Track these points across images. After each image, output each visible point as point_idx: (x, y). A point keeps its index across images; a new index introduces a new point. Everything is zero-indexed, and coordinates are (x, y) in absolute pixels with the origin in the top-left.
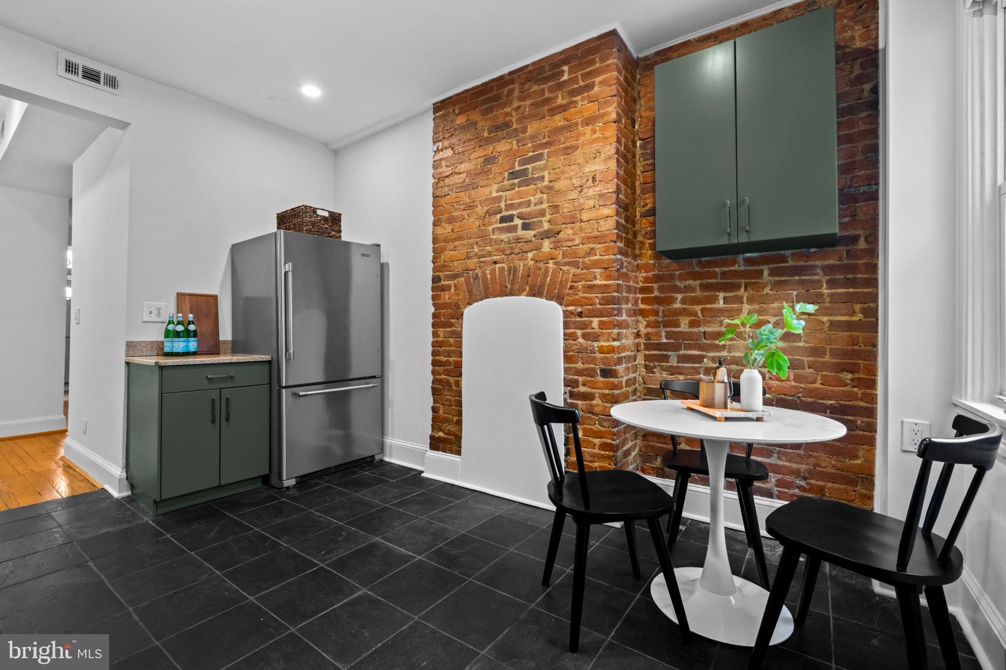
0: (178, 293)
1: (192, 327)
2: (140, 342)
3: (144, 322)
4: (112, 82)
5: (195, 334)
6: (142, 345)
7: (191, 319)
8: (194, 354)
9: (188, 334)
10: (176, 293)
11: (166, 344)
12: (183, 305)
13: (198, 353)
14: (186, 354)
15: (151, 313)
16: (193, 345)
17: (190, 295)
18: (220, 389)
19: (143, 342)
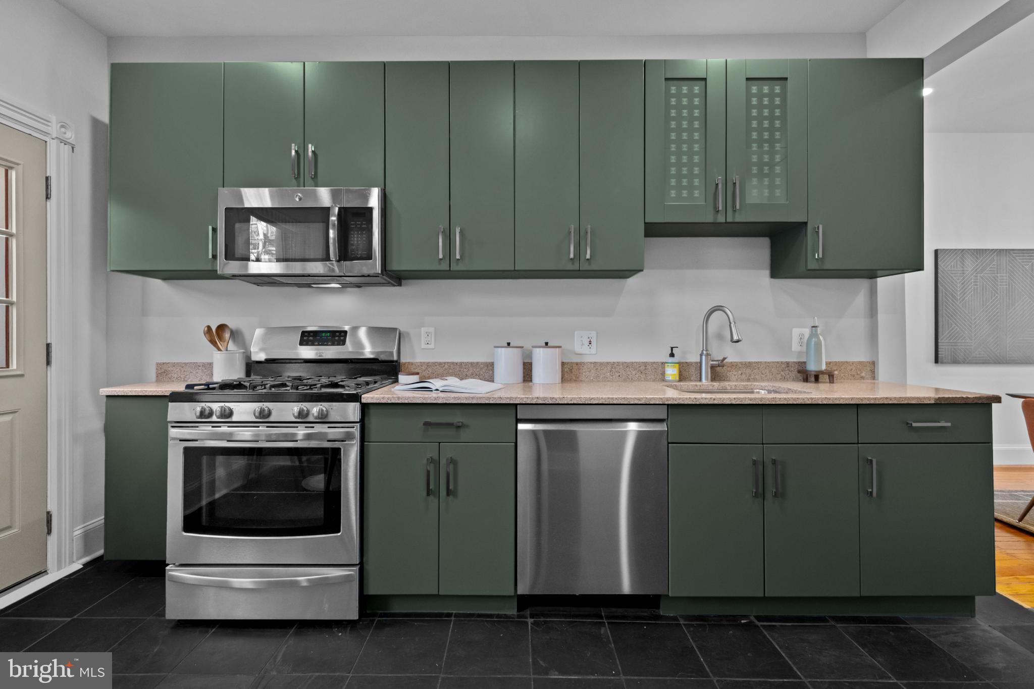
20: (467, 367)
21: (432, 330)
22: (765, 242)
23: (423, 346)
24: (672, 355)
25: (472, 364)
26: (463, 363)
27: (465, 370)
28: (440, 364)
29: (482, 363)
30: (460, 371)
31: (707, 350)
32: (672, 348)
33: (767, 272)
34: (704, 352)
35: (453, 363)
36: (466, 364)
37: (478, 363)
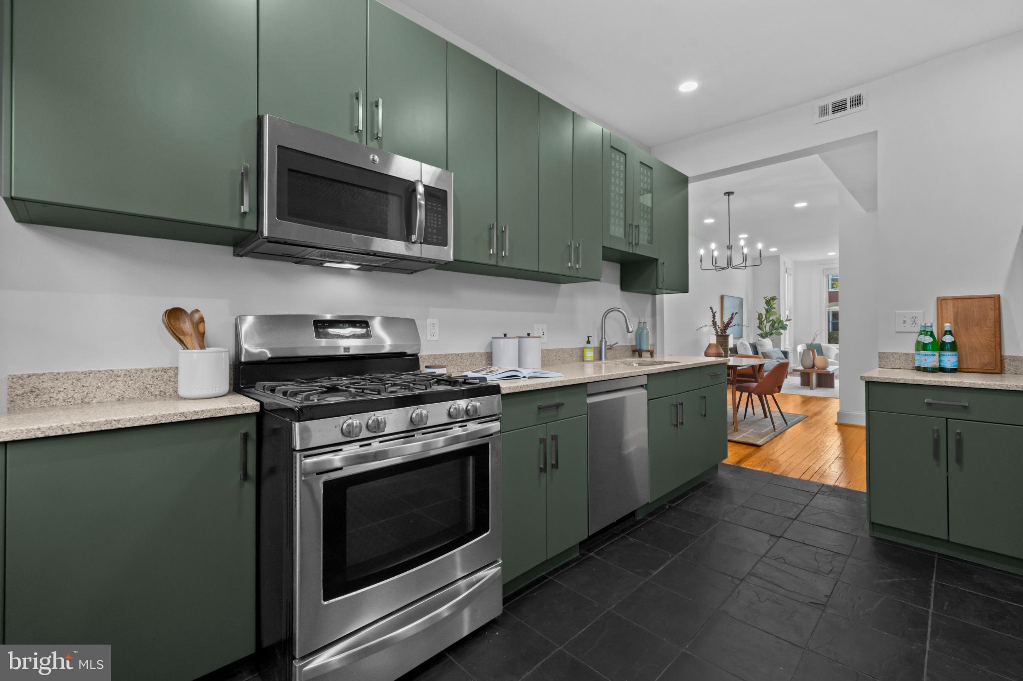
0: (938, 298)
1: (948, 339)
2: (892, 354)
3: (897, 332)
4: (857, 101)
5: (953, 347)
6: (895, 356)
7: (947, 329)
8: (953, 371)
9: (942, 347)
10: (935, 299)
11: (917, 357)
12: (944, 311)
13: (958, 370)
14: (942, 370)
15: (905, 322)
16: (949, 360)
17: (955, 299)
18: (947, 419)
19: (896, 353)
20: (466, 357)
21: (436, 321)
22: (618, 266)
23: (430, 338)
24: (588, 342)
25: (470, 354)
26: (464, 354)
27: (465, 361)
28: (445, 355)
29: (478, 354)
30: (461, 362)
31: (605, 339)
32: (588, 337)
33: (619, 286)
34: (604, 340)
35: (455, 355)
36: (466, 354)
37: (474, 353)
